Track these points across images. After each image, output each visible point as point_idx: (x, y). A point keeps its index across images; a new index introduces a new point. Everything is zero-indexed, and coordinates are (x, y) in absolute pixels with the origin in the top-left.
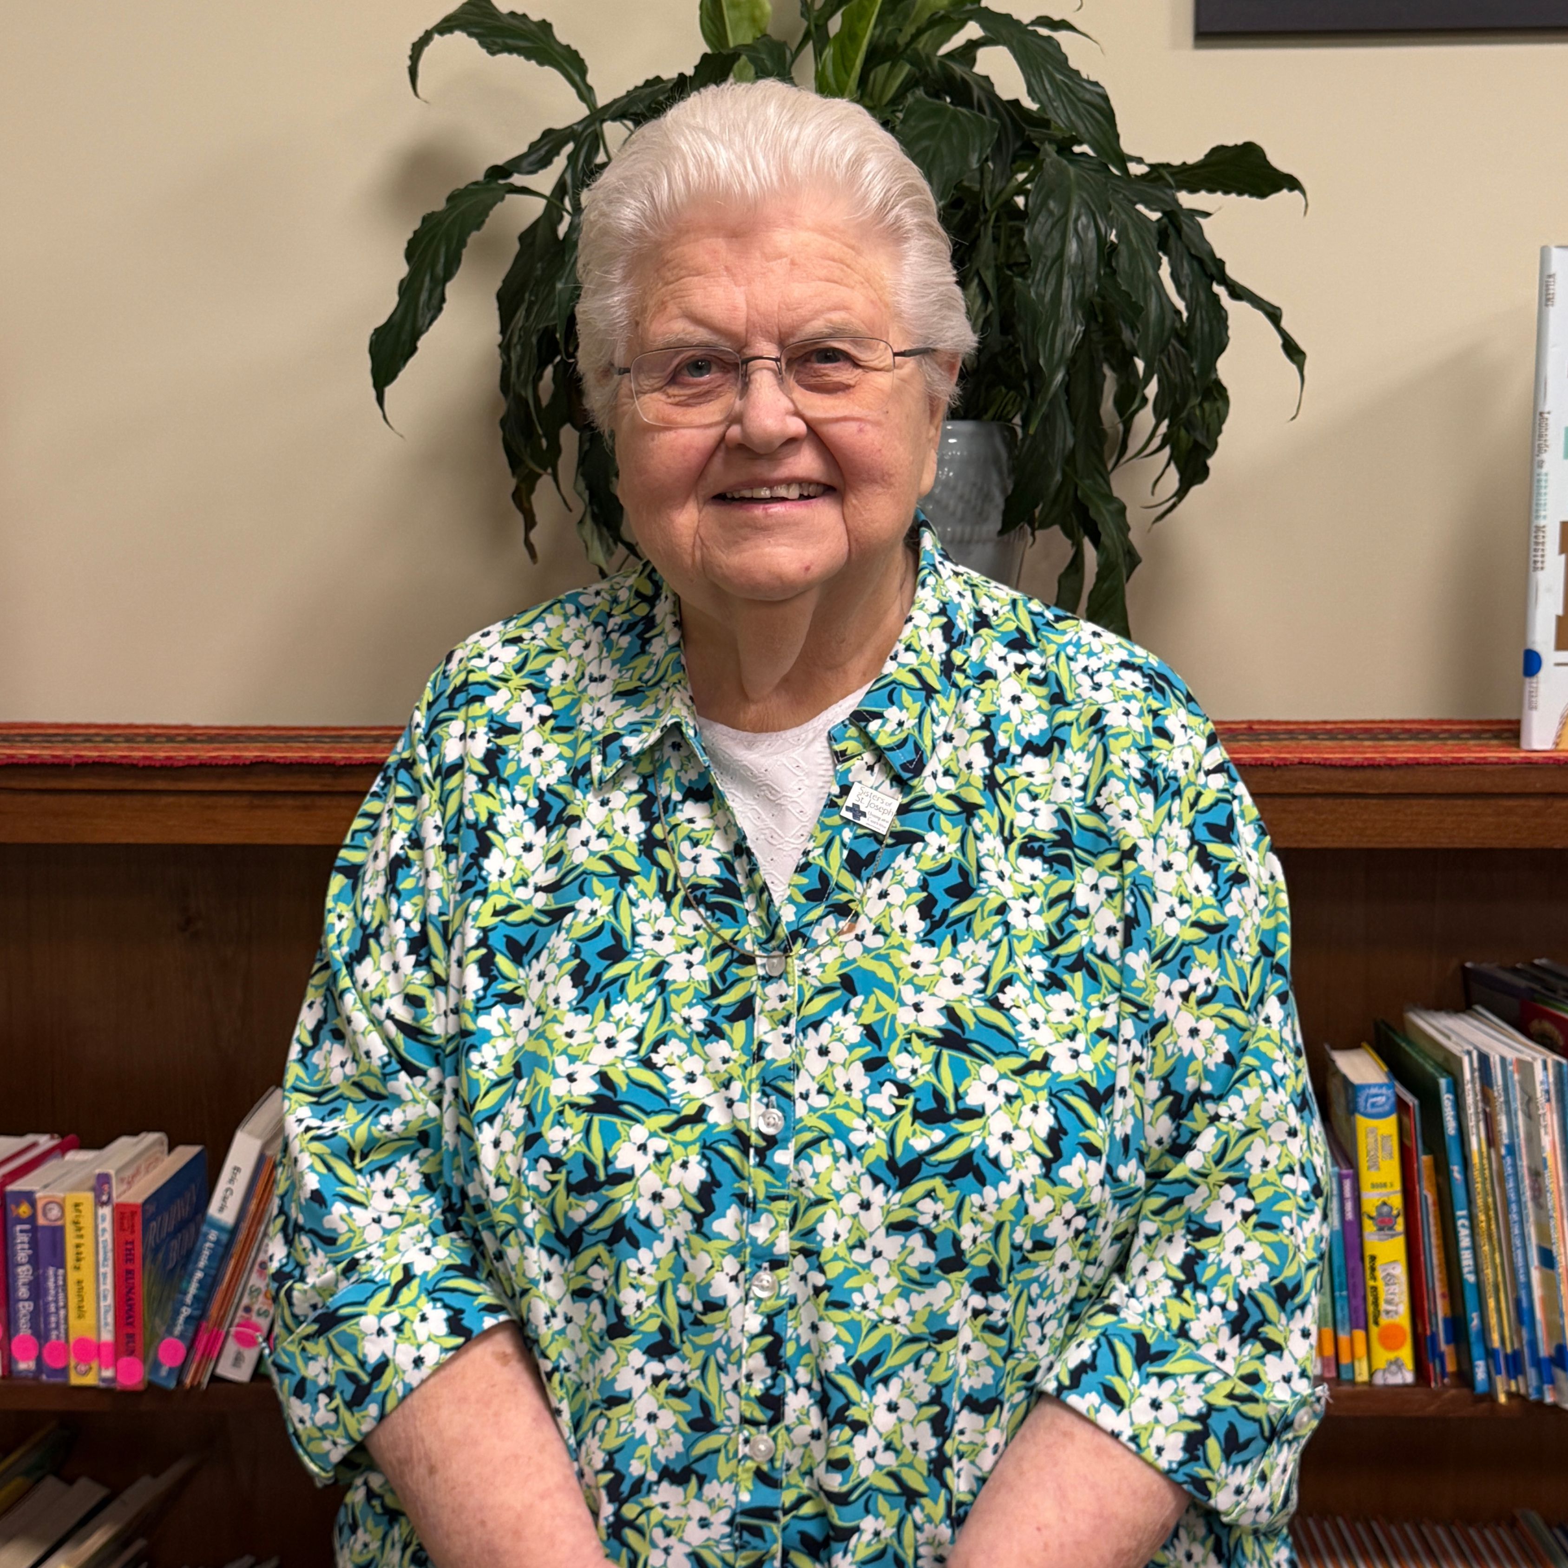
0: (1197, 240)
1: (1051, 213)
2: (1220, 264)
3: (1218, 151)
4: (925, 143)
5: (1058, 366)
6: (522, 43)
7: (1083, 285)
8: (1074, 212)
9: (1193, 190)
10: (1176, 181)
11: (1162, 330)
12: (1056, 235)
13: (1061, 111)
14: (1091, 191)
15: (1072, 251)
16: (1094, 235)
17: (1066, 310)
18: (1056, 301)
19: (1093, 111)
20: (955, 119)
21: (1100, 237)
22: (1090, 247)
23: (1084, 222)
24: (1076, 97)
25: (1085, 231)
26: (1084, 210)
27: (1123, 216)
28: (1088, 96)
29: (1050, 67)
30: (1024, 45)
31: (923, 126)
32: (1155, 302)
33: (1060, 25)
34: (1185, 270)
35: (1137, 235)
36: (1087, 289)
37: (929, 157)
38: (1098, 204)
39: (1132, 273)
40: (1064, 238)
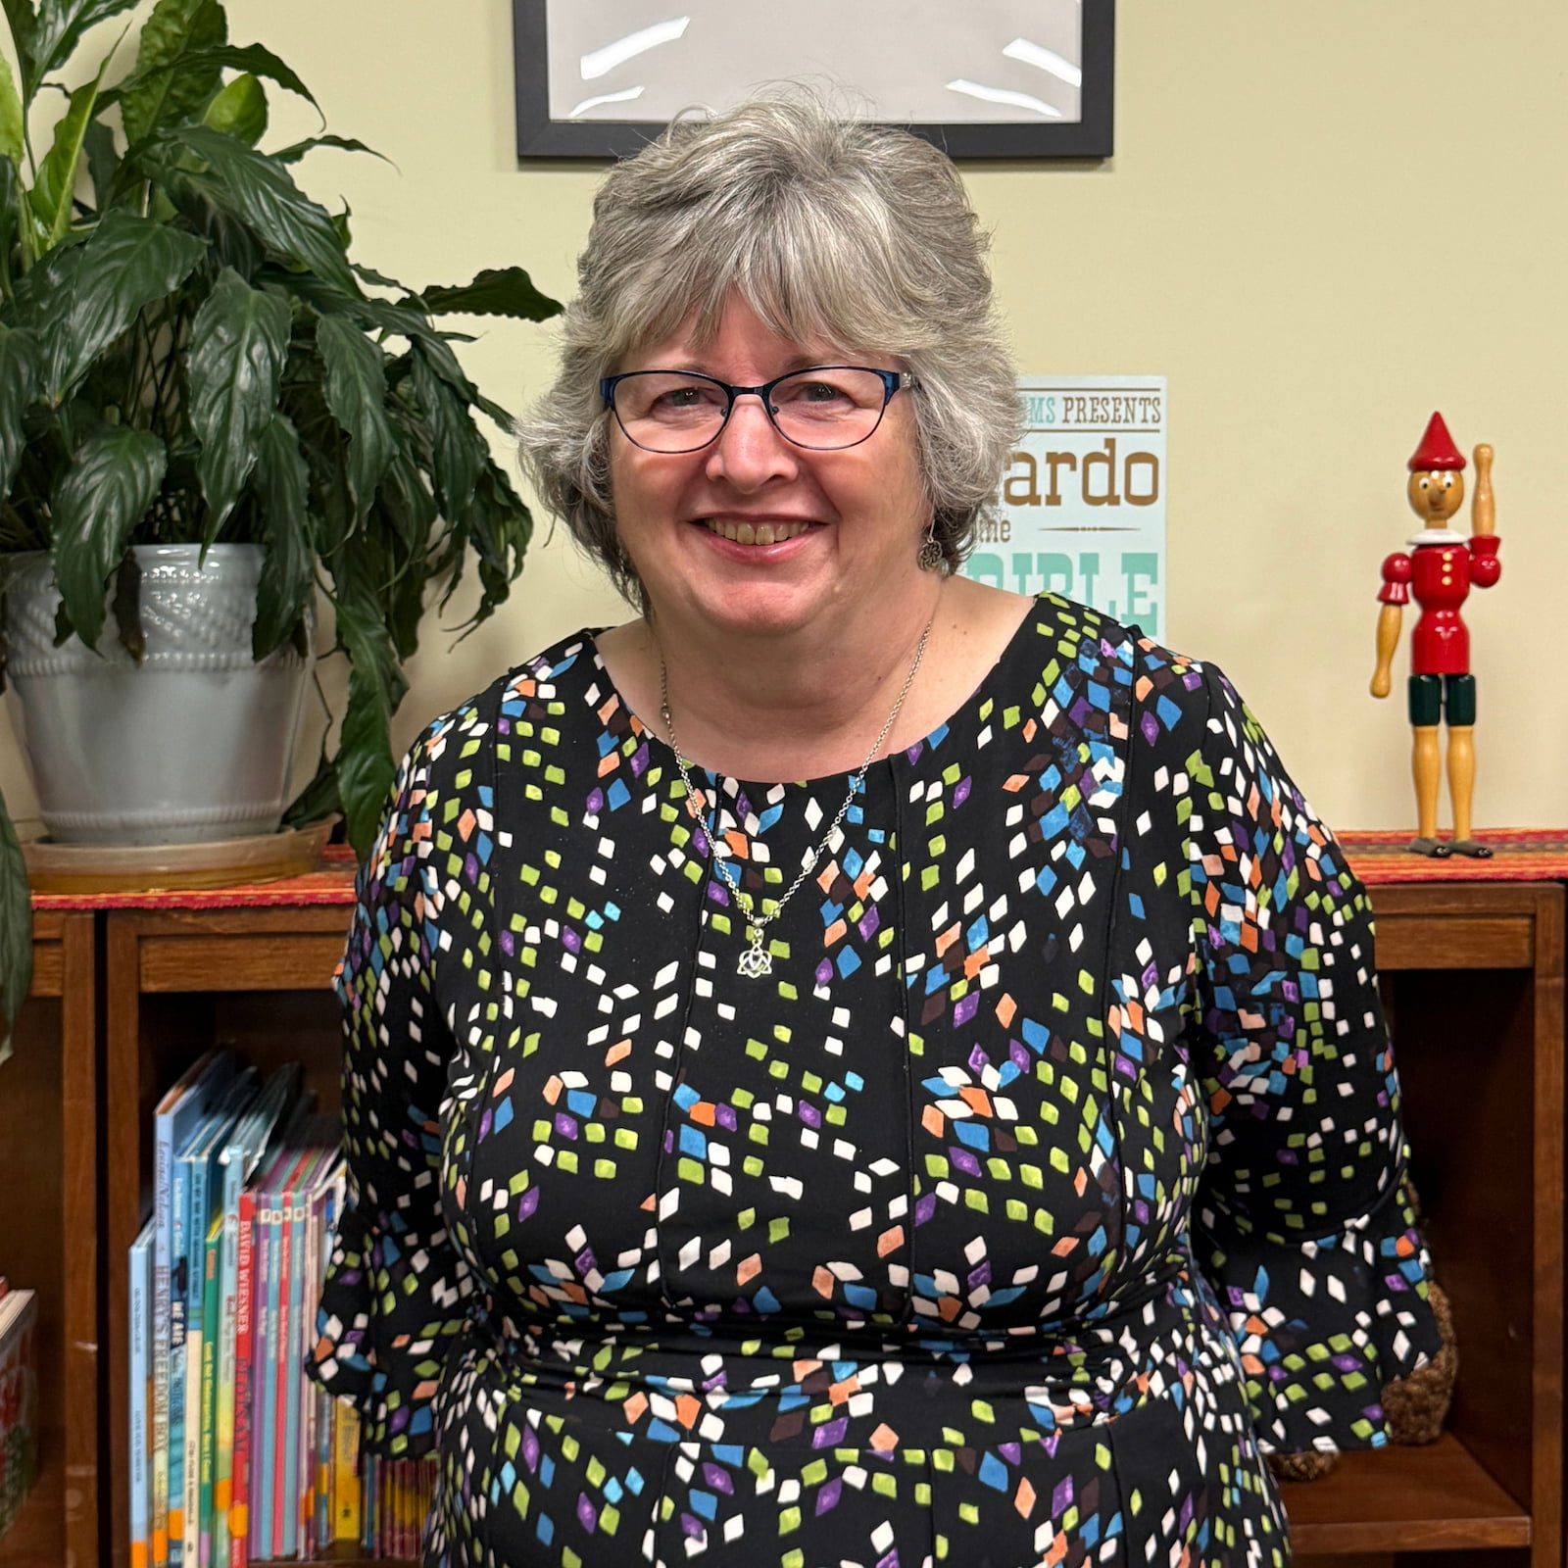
0: (447, 365)
1: (219, 339)
2: (474, 387)
3: (485, 275)
4: (116, 264)
5: (227, 498)
7: (258, 414)
8: (247, 337)
9: (442, 312)
10: (428, 303)
11: (379, 457)
12: (224, 362)
13: (280, 234)
14: (271, 317)
15: (244, 379)
16: (269, 363)
17: (236, 439)
18: (224, 430)
19: (317, 234)
20: (158, 239)
21: (275, 365)
22: (265, 375)
23: (258, 349)
24: (299, 223)
25: (260, 359)
26: (259, 337)
27: (343, 341)
28: (312, 219)
29: (269, 188)
30: (240, 166)
31: (117, 246)
32: (371, 430)
33: (352, 145)
34: (431, 395)
35: (356, 360)
36: (262, 418)
37: (118, 279)
38: (276, 331)
39: (345, 399)
40: (234, 365)
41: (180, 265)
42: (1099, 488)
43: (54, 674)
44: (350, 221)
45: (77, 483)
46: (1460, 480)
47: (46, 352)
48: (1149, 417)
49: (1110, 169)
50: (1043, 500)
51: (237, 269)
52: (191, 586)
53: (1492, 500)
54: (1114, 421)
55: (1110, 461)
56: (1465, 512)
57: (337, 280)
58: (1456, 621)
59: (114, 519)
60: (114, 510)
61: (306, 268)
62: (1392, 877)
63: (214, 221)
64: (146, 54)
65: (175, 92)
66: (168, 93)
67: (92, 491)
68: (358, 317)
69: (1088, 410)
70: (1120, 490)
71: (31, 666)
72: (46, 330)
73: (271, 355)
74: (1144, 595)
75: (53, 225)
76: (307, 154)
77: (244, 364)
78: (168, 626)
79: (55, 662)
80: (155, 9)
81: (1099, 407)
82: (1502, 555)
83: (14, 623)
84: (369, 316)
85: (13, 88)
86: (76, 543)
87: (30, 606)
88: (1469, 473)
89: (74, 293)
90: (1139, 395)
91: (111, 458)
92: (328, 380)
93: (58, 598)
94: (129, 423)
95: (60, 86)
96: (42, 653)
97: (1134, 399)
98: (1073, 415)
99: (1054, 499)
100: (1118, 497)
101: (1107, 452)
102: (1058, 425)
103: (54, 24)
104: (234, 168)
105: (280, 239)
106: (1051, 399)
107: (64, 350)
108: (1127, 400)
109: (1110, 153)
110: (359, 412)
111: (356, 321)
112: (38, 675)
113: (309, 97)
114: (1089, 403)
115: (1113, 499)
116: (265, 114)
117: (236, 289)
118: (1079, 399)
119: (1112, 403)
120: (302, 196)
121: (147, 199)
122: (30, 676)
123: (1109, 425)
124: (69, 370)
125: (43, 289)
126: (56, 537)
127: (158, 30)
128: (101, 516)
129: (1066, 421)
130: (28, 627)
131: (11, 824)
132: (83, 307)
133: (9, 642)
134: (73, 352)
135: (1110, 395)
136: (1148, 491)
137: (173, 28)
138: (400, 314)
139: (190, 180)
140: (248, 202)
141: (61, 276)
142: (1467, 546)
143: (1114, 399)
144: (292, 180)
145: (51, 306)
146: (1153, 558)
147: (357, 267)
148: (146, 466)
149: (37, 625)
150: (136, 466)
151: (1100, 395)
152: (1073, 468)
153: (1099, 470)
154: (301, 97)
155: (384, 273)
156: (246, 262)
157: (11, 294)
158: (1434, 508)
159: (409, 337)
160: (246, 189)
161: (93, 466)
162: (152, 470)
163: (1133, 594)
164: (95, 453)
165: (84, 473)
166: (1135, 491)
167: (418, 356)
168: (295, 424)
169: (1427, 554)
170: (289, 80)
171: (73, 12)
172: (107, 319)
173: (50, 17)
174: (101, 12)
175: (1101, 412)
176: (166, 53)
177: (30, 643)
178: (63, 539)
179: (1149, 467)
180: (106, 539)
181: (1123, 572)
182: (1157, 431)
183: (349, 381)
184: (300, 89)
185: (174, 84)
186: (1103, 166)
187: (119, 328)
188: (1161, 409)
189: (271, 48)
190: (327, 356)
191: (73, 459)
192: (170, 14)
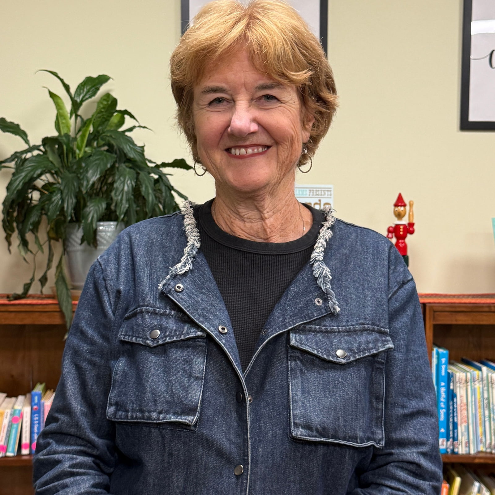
1: (121, 180)
2: (172, 187)
4: (97, 162)
5: (122, 214)
6: (11, 130)
7: (129, 196)
8: (126, 180)
11: (152, 204)
12: (122, 185)
14: (131, 175)
15: (126, 188)
16: (131, 185)
17: (124, 202)
18: (122, 200)
19: (138, 153)
20: (105, 156)
22: (130, 188)
23: (129, 182)
24: (135, 151)
25: (129, 184)
26: (129, 179)
27: (145, 178)
32: (151, 198)
33: (144, 127)
34: (163, 189)
35: (148, 183)
37: (97, 165)
38: (132, 178)
39: (146, 191)
40: (124, 186)
41: (110, 161)
43: (77, 251)
44: (145, 147)
45: (88, 209)
46: (405, 209)
47: (82, 182)
48: (329, 195)
52: (108, 232)
53: (413, 214)
55: (320, 205)
56: (407, 216)
57: (143, 163)
58: (404, 243)
59: (95, 218)
60: (95, 216)
63: (116, 150)
64: (98, 108)
67: (91, 211)
68: (148, 171)
69: (315, 193)
71: (72, 249)
72: (82, 177)
73: (132, 183)
75: (81, 151)
76: (134, 130)
77: (126, 185)
78: (103, 241)
79: (78, 248)
82: (415, 227)
84: (150, 171)
86: (87, 223)
88: (408, 208)
89: (88, 169)
91: (95, 204)
92: (142, 187)
96: (76, 247)
97: (325, 190)
98: (311, 194)
101: (319, 202)
102: (308, 196)
103: (77, 100)
105: (132, 155)
106: (306, 190)
107: (86, 181)
110: (148, 194)
112: (73, 251)
113: (136, 120)
114: (315, 191)
117: (124, 169)
118: (312, 190)
119: (320, 191)
120: (135, 145)
122: (71, 252)
123: (320, 196)
124: (87, 185)
125: (81, 167)
126: (83, 221)
127: (102, 103)
128: (93, 217)
132: (90, 171)
134: (88, 181)
135: (320, 189)
137: (105, 103)
138: (155, 170)
140: (125, 147)
141: (85, 164)
142: (407, 225)
145: (83, 171)
147: (147, 159)
148: (102, 205)
150: (100, 206)
151: (317, 189)
155: (152, 160)
158: (399, 216)
161: (91, 206)
162: (103, 207)
164: (91, 203)
165: (89, 207)
167: (160, 180)
169: (397, 227)
170: (132, 116)
171: (81, 97)
172: (96, 174)
173: (76, 98)
174: (88, 97)
175: (317, 193)
176: (103, 108)
180: (94, 222)
182: (331, 198)
183: (146, 187)
187: (98, 176)
188: (332, 193)
189: (129, 110)
190: (142, 181)
191: (87, 204)
192: (104, 100)
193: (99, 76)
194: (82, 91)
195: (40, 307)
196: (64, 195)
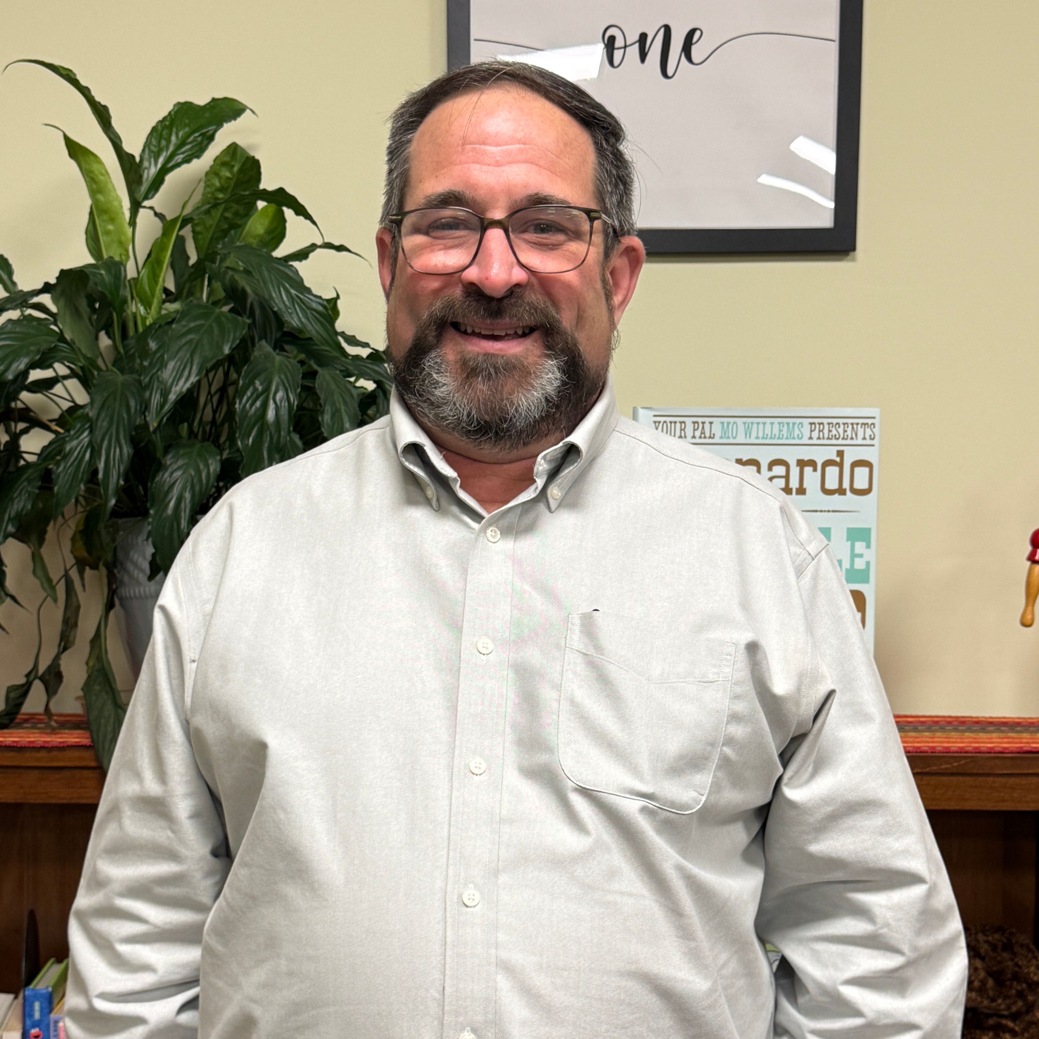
1: (256, 389)
4: (192, 336)
7: (279, 436)
8: (274, 388)
12: (258, 403)
13: (294, 316)
14: (288, 374)
15: (271, 414)
16: (286, 404)
18: (257, 444)
19: (317, 316)
20: (218, 320)
21: (290, 405)
22: (284, 412)
23: (280, 395)
24: (307, 307)
25: (281, 401)
26: (281, 387)
27: (333, 386)
28: (314, 305)
29: (287, 286)
30: (269, 271)
31: (192, 325)
33: (341, 248)
35: (341, 399)
36: (282, 439)
37: (193, 346)
38: (291, 383)
39: (333, 425)
40: (265, 406)
41: (232, 337)
42: (832, 484)
43: (147, 597)
44: (339, 303)
45: (165, 477)
47: (147, 394)
48: (867, 436)
49: (853, 260)
50: (794, 491)
51: (267, 341)
54: (843, 438)
55: (840, 465)
57: (329, 345)
59: (188, 501)
60: (188, 495)
61: (308, 335)
62: (1025, 749)
63: (252, 304)
64: (208, 190)
65: (227, 215)
66: (222, 214)
67: (174, 483)
68: (343, 368)
69: (826, 431)
70: (846, 485)
71: (132, 592)
72: (147, 379)
73: (288, 399)
74: (861, 556)
75: (150, 308)
76: (311, 255)
77: (272, 406)
79: (147, 589)
80: (215, 161)
81: (834, 429)
83: (122, 564)
84: (350, 368)
85: (123, 213)
86: (164, 515)
87: (131, 554)
89: (166, 356)
90: (861, 421)
91: (186, 461)
92: (323, 413)
93: (150, 550)
94: (196, 436)
95: (151, 208)
96: (139, 583)
97: (857, 424)
98: (815, 434)
99: (801, 491)
100: (845, 490)
101: (838, 459)
102: (805, 441)
103: (148, 168)
104: (266, 273)
105: (294, 319)
106: (801, 423)
107: (159, 392)
108: (852, 424)
109: (853, 249)
111: (341, 371)
112: (136, 597)
113: (314, 223)
114: (826, 426)
115: (841, 491)
116: (284, 228)
117: (267, 357)
118: (819, 424)
119: (842, 426)
120: (308, 290)
121: (206, 283)
122: (131, 598)
123: (840, 442)
124: (162, 406)
125: (145, 353)
126: (152, 512)
127: (216, 174)
128: (180, 498)
129: (811, 438)
130: (130, 567)
131: (119, 692)
132: (171, 365)
133: (118, 576)
134: (165, 394)
135: (841, 421)
136: (865, 486)
137: (226, 174)
138: (370, 366)
139: (237, 277)
140: (274, 295)
141: (157, 344)
143: (844, 424)
144: (302, 280)
145: (150, 363)
146: (869, 530)
147: (343, 334)
148: (207, 466)
149: (136, 565)
150: (202, 467)
151: (835, 421)
152: (815, 470)
153: (833, 472)
154: (308, 222)
155: (360, 338)
156: (271, 333)
157: (122, 351)
159: (375, 382)
160: (273, 287)
161: (175, 466)
162: (212, 469)
163: (854, 556)
164: (176, 458)
165: (170, 470)
166: (857, 486)
167: (381, 394)
168: (301, 438)
170: (301, 211)
171: (161, 160)
172: (186, 373)
173: (146, 164)
174: (179, 160)
175: (834, 432)
176: (222, 189)
177: (131, 576)
178: (156, 512)
179: (866, 470)
180: (183, 514)
181: (847, 540)
182: (873, 445)
183: (336, 413)
184: (308, 217)
185: (226, 210)
186: (849, 258)
187: (193, 379)
188: (876, 430)
189: (290, 190)
190: (322, 397)
191: (163, 462)
192: (224, 164)
193: (214, 100)
194: (164, 143)
195: (42, 754)
196: (98, 434)
